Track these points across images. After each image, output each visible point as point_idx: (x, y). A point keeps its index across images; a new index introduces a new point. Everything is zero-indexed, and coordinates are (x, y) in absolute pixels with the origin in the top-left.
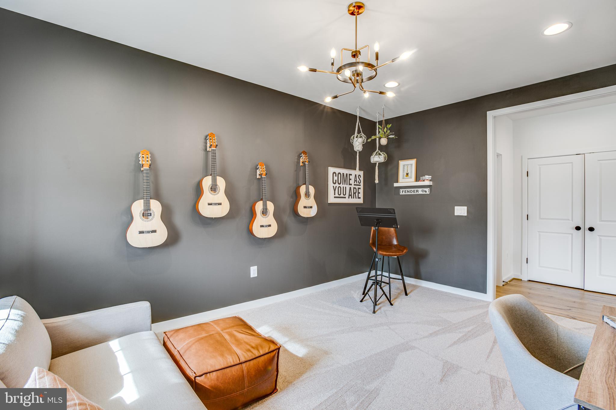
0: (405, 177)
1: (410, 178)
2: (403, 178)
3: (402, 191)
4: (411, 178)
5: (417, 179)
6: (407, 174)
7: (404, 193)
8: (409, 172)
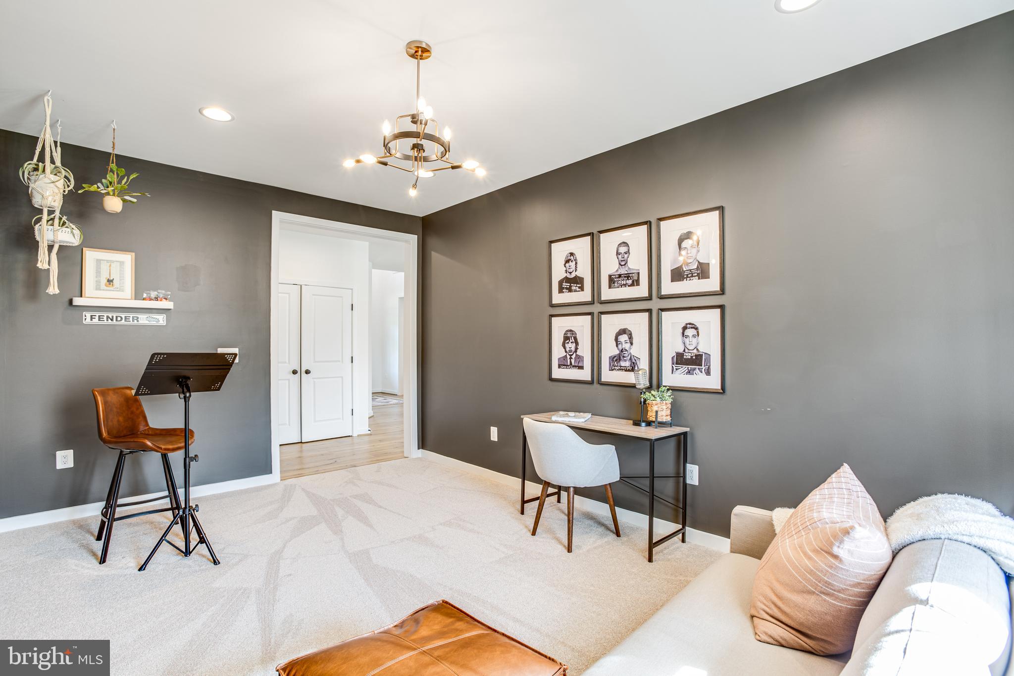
0: (103, 286)
1: (118, 291)
2: (98, 288)
3: (91, 316)
4: (121, 290)
5: (137, 296)
6: (110, 281)
7: (96, 321)
8: (115, 276)
